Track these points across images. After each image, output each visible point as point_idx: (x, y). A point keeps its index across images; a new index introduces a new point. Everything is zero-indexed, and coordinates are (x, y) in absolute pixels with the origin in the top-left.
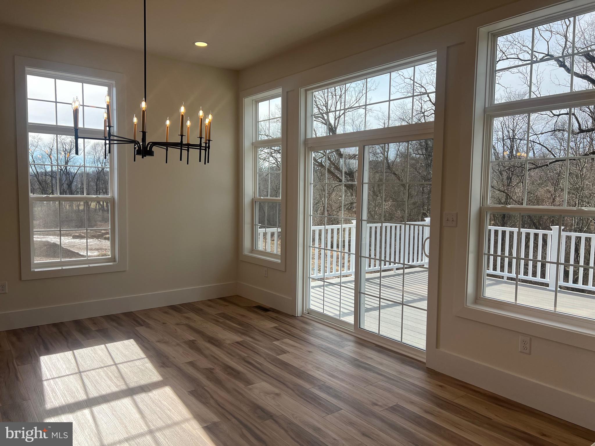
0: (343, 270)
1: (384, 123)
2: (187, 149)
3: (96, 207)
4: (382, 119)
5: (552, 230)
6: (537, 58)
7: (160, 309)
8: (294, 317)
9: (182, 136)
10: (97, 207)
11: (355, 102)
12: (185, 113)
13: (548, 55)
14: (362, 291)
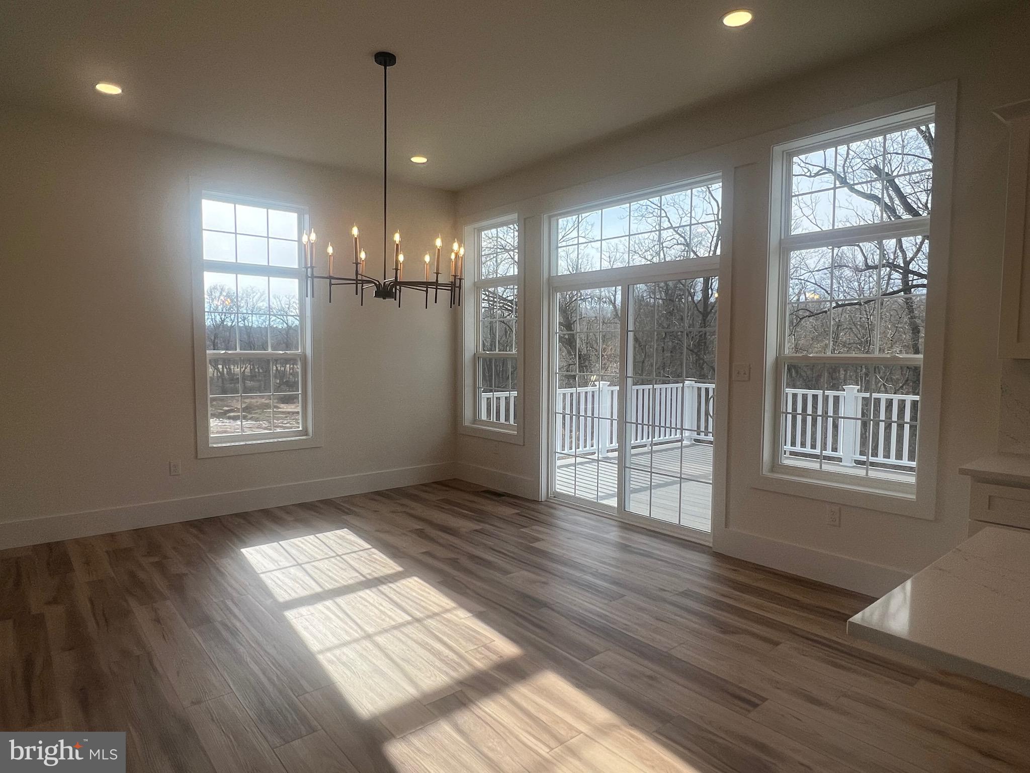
0: (579, 448)
1: (609, 257)
2: (450, 288)
3: (213, 374)
4: (607, 252)
5: (844, 391)
6: (811, 172)
7: (365, 496)
8: (537, 502)
9: (437, 274)
10: (215, 375)
11: (573, 229)
12: (442, 247)
13: (825, 168)
14: (627, 465)
